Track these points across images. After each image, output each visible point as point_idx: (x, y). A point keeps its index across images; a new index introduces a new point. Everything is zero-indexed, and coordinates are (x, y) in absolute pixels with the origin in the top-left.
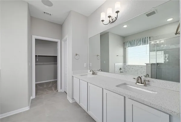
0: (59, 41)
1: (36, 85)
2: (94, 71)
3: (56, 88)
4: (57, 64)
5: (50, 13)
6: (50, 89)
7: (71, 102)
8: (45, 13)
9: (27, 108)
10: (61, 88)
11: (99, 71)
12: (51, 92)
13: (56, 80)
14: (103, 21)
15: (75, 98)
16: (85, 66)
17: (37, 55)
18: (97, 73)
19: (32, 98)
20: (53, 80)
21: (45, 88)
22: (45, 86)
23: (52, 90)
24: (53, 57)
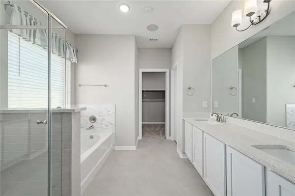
0: (167, 71)
1: (143, 125)
2: (220, 115)
3: (164, 133)
4: (165, 101)
5: (156, 38)
6: (157, 133)
7: (182, 157)
8: (151, 40)
9: (134, 148)
10: (170, 135)
11: (231, 116)
12: (157, 136)
13: (163, 123)
14: (236, 26)
15: (186, 152)
16: (204, 106)
17: (145, 90)
18: (227, 120)
19: (138, 138)
20: (161, 123)
21: (152, 131)
22: (152, 129)
23: (159, 134)
24: (161, 92)
